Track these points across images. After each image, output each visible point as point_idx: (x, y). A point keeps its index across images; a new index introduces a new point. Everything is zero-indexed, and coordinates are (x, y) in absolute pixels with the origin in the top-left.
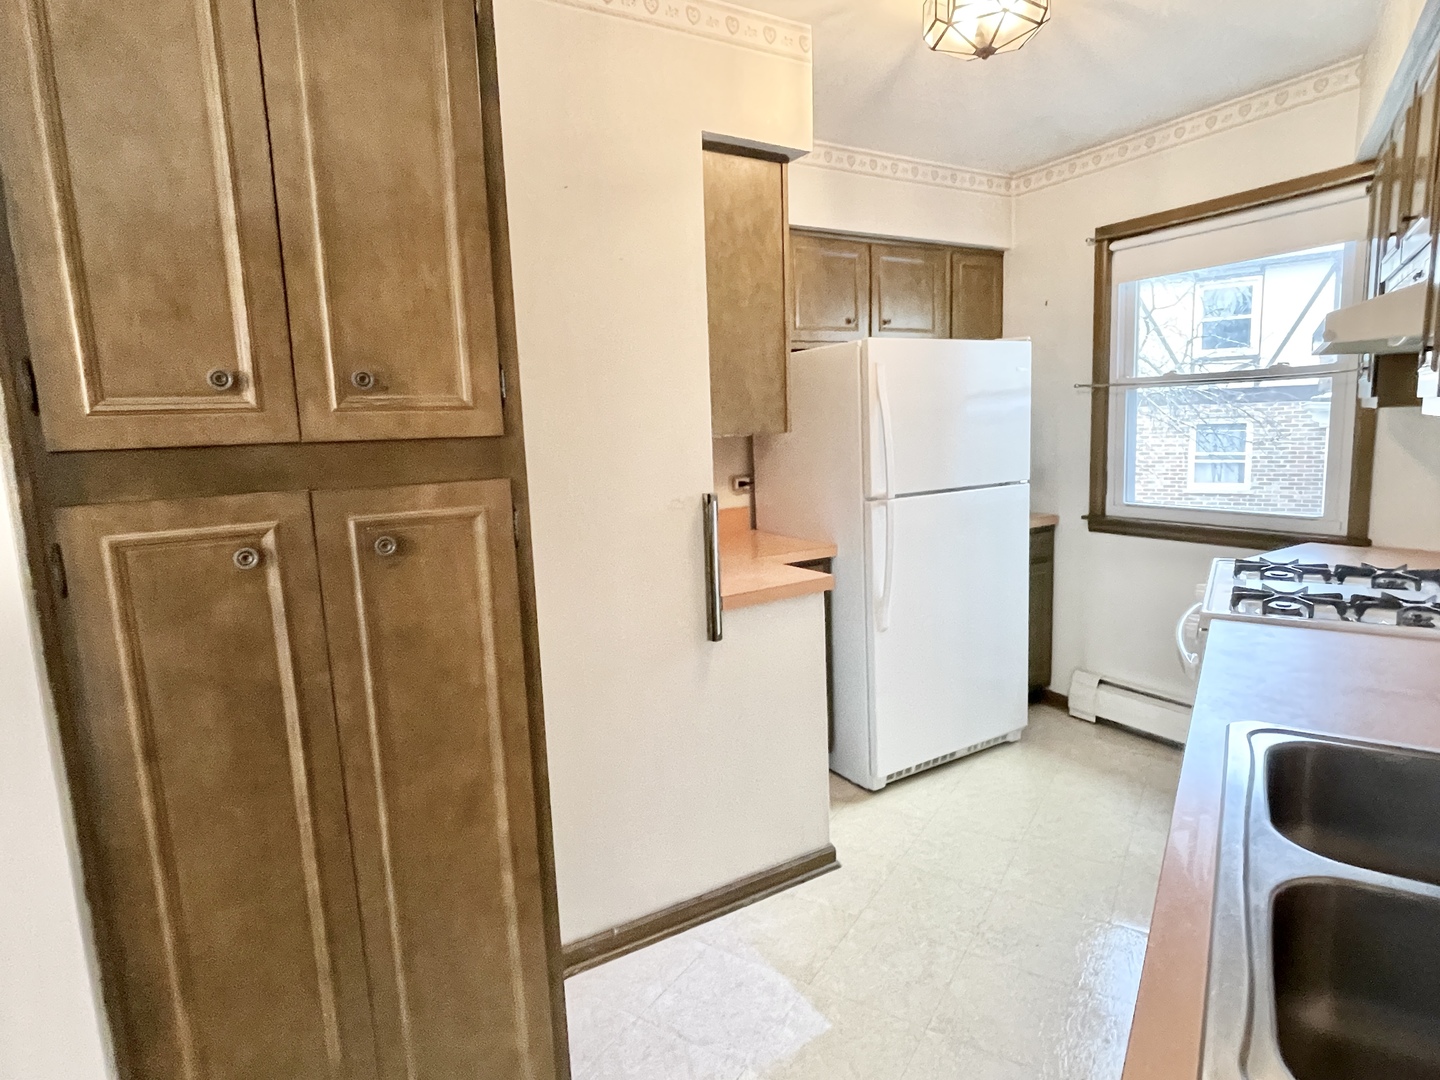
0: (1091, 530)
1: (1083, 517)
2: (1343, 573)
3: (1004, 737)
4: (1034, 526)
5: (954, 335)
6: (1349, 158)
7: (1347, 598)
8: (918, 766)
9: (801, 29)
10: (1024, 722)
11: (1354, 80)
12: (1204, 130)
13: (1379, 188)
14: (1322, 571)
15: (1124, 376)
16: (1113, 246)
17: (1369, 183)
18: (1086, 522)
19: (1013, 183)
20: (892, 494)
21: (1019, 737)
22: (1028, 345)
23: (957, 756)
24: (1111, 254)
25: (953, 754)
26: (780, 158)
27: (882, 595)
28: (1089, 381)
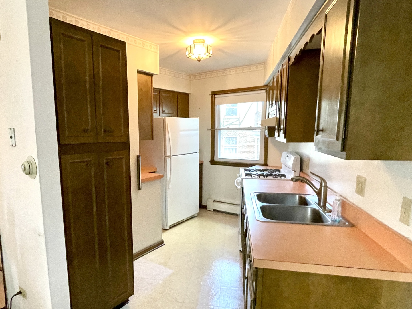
0: (211, 164)
1: (209, 161)
2: (264, 170)
3: (194, 215)
4: (200, 163)
5: (178, 116)
6: (262, 84)
7: (265, 174)
8: (176, 223)
9: (157, 46)
10: (198, 211)
11: (262, 68)
12: (235, 72)
13: (268, 91)
14: (260, 170)
15: (218, 127)
16: (216, 96)
17: (266, 90)
18: (210, 162)
19: (191, 77)
20: (172, 155)
21: (197, 215)
22: (198, 119)
23: (184, 220)
24: (215, 98)
25: (183, 220)
26: (151, 75)
27: (169, 180)
28: (210, 128)
